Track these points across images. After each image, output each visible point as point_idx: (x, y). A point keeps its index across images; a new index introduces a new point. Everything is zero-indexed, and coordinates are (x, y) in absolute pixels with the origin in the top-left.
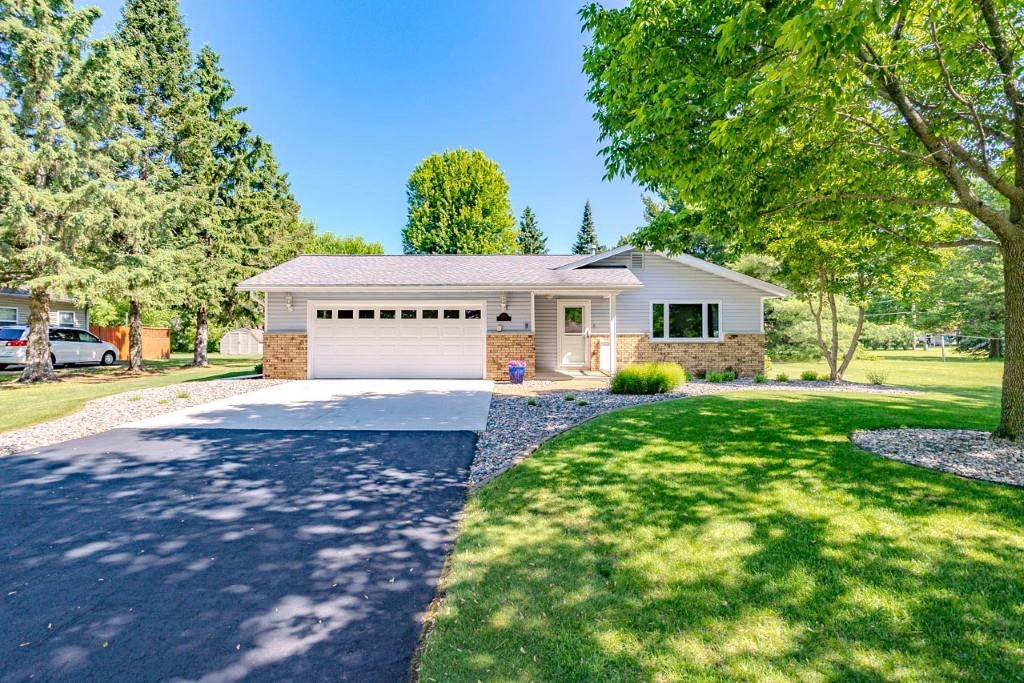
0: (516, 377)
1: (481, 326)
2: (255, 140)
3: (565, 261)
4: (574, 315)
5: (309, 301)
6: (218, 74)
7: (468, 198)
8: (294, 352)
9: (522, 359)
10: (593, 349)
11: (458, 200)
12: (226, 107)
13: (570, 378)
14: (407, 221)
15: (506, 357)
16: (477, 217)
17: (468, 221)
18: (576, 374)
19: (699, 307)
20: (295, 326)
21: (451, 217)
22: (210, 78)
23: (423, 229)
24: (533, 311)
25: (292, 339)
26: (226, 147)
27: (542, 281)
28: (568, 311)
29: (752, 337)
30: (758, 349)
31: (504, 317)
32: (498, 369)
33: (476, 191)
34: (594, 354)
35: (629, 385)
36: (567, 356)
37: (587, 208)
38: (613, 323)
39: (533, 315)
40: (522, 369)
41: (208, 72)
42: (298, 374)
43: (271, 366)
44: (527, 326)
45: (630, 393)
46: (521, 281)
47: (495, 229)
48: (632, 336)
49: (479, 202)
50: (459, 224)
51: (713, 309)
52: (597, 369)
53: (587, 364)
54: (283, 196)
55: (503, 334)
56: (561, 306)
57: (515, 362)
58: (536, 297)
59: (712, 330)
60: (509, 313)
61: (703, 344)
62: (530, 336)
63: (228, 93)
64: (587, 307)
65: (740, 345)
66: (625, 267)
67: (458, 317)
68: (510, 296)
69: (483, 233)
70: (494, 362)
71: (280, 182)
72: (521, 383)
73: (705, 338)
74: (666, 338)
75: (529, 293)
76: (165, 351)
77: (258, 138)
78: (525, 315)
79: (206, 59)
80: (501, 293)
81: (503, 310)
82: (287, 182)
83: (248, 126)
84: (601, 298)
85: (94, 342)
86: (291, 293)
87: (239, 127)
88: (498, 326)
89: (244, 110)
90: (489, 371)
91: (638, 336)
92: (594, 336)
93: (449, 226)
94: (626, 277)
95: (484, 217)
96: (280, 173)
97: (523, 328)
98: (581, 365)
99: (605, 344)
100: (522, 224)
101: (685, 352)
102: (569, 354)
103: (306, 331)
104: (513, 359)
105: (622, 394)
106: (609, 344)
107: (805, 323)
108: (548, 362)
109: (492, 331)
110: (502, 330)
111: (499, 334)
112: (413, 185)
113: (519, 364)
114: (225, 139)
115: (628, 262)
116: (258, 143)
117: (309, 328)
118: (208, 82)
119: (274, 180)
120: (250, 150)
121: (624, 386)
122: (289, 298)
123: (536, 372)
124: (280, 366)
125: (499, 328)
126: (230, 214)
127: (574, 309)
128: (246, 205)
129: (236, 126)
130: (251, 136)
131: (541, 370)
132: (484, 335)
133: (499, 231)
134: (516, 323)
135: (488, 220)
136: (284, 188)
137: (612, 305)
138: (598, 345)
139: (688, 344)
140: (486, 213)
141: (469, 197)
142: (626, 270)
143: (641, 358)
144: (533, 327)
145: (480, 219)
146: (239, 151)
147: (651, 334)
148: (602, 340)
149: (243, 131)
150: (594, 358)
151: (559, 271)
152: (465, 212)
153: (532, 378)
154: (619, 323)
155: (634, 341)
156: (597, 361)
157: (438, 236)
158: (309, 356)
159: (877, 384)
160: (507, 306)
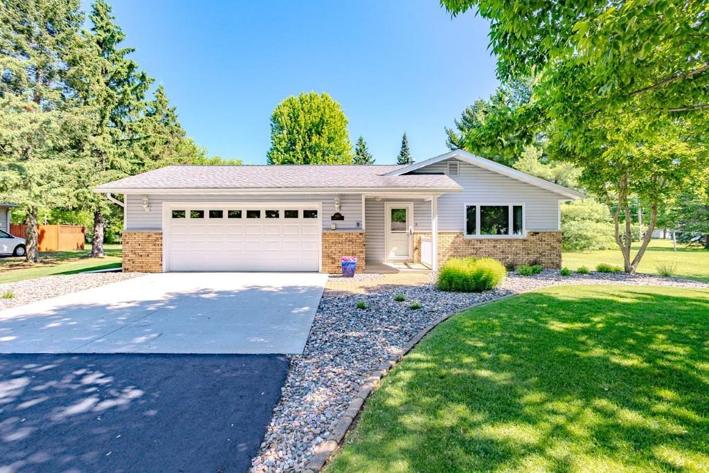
0: (348, 271)
1: (317, 224)
2: (141, 75)
3: (391, 169)
4: (399, 216)
5: (164, 203)
6: (110, 21)
7: (317, 129)
8: (150, 247)
9: (353, 254)
10: (415, 244)
11: (310, 130)
12: (117, 48)
13: (396, 271)
14: (271, 146)
15: (340, 252)
16: (324, 143)
17: (318, 145)
18: (401, 266)
19: (506, 208)
20: (151, 224)
21: (305, 143)
22: (103, 24)
23: (282, 150)
24: (364, 211)
25: (149, 236)
26: (117, 81)
27: (372, 184)
28: (393, 211)
29: (551, 234)
30: (556, 245)
31: (338, 217)
32: (332, 263)
33: (323, 123)
34: (416, 249)
35: (456, 283)
36: (393, 249)
37: (404, 138)
38: (434, 222)
39: (364, 215)
40: (354, 263)
41: (102, 19)
42: (154, 268)
43: (129, 260)
44: (358, 224)
45: (458, 290)
46: (353, 184)
47: (337, 152)
48: (449, 233)
49: (326, 130)
50: (310, 148)
51: (517, 209)
52: (419, 261)
53: (410, 257)
54: (172, 124)
55: (337, 231)
56: (388, 207)
57: (347, 257)
58: (366, 200)
59: (517, 228)
60: (342, 213)
61: (509, 241)
62: (361, 234)
63: (117, 36)
64: (410, 207)
65: (541, 241)
66: (443, 174)
67: (297, 217)
68: (343, 198)
69: (328, 155)
70: (328, 256)
71: (169, 113)
72: (352, 276)
73: (511, 235)
74: (478, 234)
75: (361, 195)
76: (80, 244)
77: (142, 73)
78: (356, 215)
79: (100, 8)
80: (335, 195)
81: (337, 211)
82: (176, 113)
83: (135, 63)
84: (422, 200)
85: (7, 237)
86: (147, 196)
87: (128, 64)
88: (332, 224)
89: (133, 50)
90: (324, 265)
91: (454, 233)
92: (417, 233)
93: (303, 149)
94: (445, 182)
95: (329, 143)
96: (170, 106)
97: (355, 226)
98: (405, 258)
99: (427, 240)
100: (357, 149)
101: (494, 247)
102: (395, 248)
103: (161, 229)
104: (347, 254)
105: (450, 291)
106: (431, 241)
107: (572, 222)
108: (378, 256)
109: (328, 229)
110: (336, 229)
111: (334, 232)
112: (275, 118)
113: (350, 259)
114: (115, 73)
115: (446, 170)
116: (143, 78)
117: (163, 227)
118: (102, 27)
119: (165, 112)
120: (137, 82)
121: (451, 283)
122: (145, 199)
123: (366, 264)
124: (138, 260)
125: (333, 227)
126: (122, 136)
127: (398, 210)
128: (135, 127)
129: (125, 63)
130: (137, 72)
131: (371, 263)
132: (320, 231)
133: (339, 154)
134: (349, 222)
135: (332, 145)
136: (173, 118)
137: (434, 205)
138: (419, 242)
139: (496, 240)
140: (330, 140)
141: (318, 127)
142: (445, 176)
143: (456, 252)
144: (363, 226)
145: (326, 145)
146: (129, 84)
147: (465, 232)
148: (423, 237)
149: (131, 67)
150: (416, 252)
151: (386, 177)
152: (315, 138)
153: (364, 272)
154: (439, 222)
155: (450, 238)
156: (419, 254)
157: (294, 156)
158: (164, 252)
159: (666, 276)
160: (340, 207)
